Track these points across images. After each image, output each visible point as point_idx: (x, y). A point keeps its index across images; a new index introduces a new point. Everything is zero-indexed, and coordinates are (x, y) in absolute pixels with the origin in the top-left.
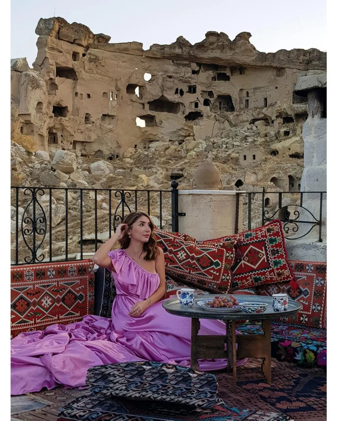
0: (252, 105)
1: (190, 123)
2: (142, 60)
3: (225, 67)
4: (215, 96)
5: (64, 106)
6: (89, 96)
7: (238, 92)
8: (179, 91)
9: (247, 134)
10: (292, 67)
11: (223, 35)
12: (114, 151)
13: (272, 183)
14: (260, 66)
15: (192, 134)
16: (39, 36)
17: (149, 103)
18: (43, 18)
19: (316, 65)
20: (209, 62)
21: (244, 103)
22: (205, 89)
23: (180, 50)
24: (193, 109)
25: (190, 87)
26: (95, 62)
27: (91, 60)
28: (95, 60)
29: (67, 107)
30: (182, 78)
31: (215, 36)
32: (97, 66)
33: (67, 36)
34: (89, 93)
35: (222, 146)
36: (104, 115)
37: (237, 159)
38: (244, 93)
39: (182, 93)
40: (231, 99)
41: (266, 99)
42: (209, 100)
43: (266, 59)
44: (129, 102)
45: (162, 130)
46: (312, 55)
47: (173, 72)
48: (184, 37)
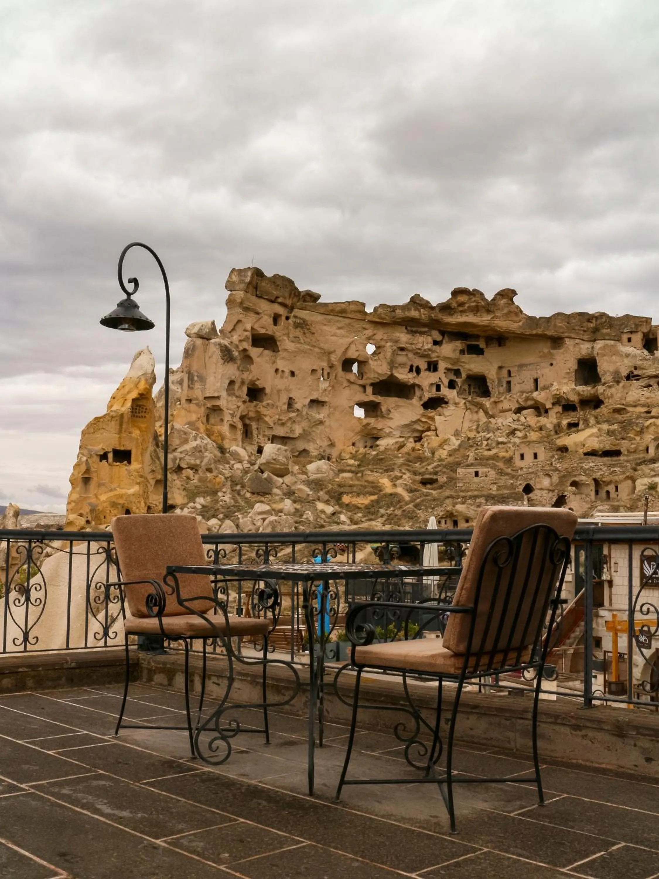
0: (516, 388)
1: (431, 413)
2: (364, 326)
3: (477, 337)
4: (464, 375)
5: (260, 386)
6: (293, 374)
7: (495, 371)
8: (414, 369)
9: (516, 427)
10: (573, 335)
11: (476, 293)
12: (324, 451)
13: (574, 488)
14: (530, 335)
15: (433, 428)
16: (229, 292)
17: (372, 384)
18: (237, 268)
19: (607, 334)
20: (456, 329)
21: (505, 385)
22: (450, 366)
23: (417, 312)
24: (433, 393)
25: (429, 364)
26: (302, 328)
27: (297, 326)
28: (302, 325)
29: (264, 389)
30: (419, 351)
31: (466, 294)
32: (304, 333)
33: (267, 293)
34: (293, 370)
35: (482, 444)
36: (312, 401)
37: (509, 461)
38: (505, 372)
39: (418, 371)
40: (486, 380)
41: (536, 381)
42: (455, 381)
43: (537, 325)
44: (346, 384)
45: (391, 423)
46: (598, 322)
47: (407, 343)
48: (421, 296)
